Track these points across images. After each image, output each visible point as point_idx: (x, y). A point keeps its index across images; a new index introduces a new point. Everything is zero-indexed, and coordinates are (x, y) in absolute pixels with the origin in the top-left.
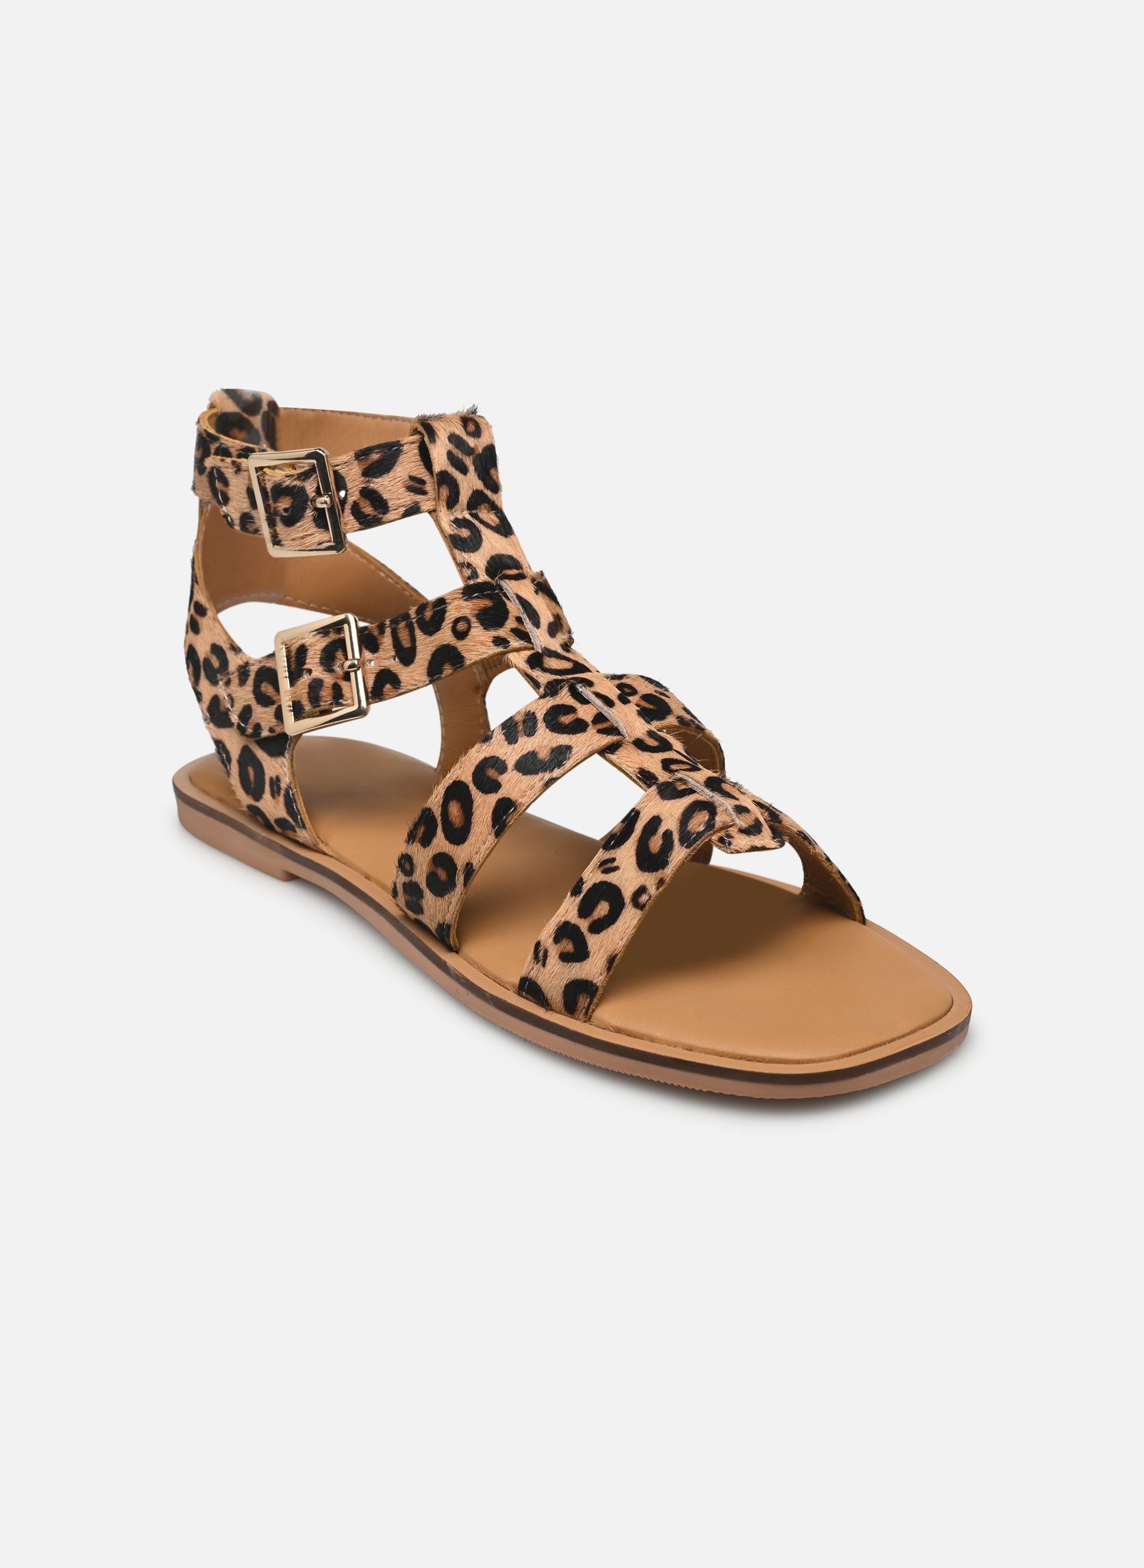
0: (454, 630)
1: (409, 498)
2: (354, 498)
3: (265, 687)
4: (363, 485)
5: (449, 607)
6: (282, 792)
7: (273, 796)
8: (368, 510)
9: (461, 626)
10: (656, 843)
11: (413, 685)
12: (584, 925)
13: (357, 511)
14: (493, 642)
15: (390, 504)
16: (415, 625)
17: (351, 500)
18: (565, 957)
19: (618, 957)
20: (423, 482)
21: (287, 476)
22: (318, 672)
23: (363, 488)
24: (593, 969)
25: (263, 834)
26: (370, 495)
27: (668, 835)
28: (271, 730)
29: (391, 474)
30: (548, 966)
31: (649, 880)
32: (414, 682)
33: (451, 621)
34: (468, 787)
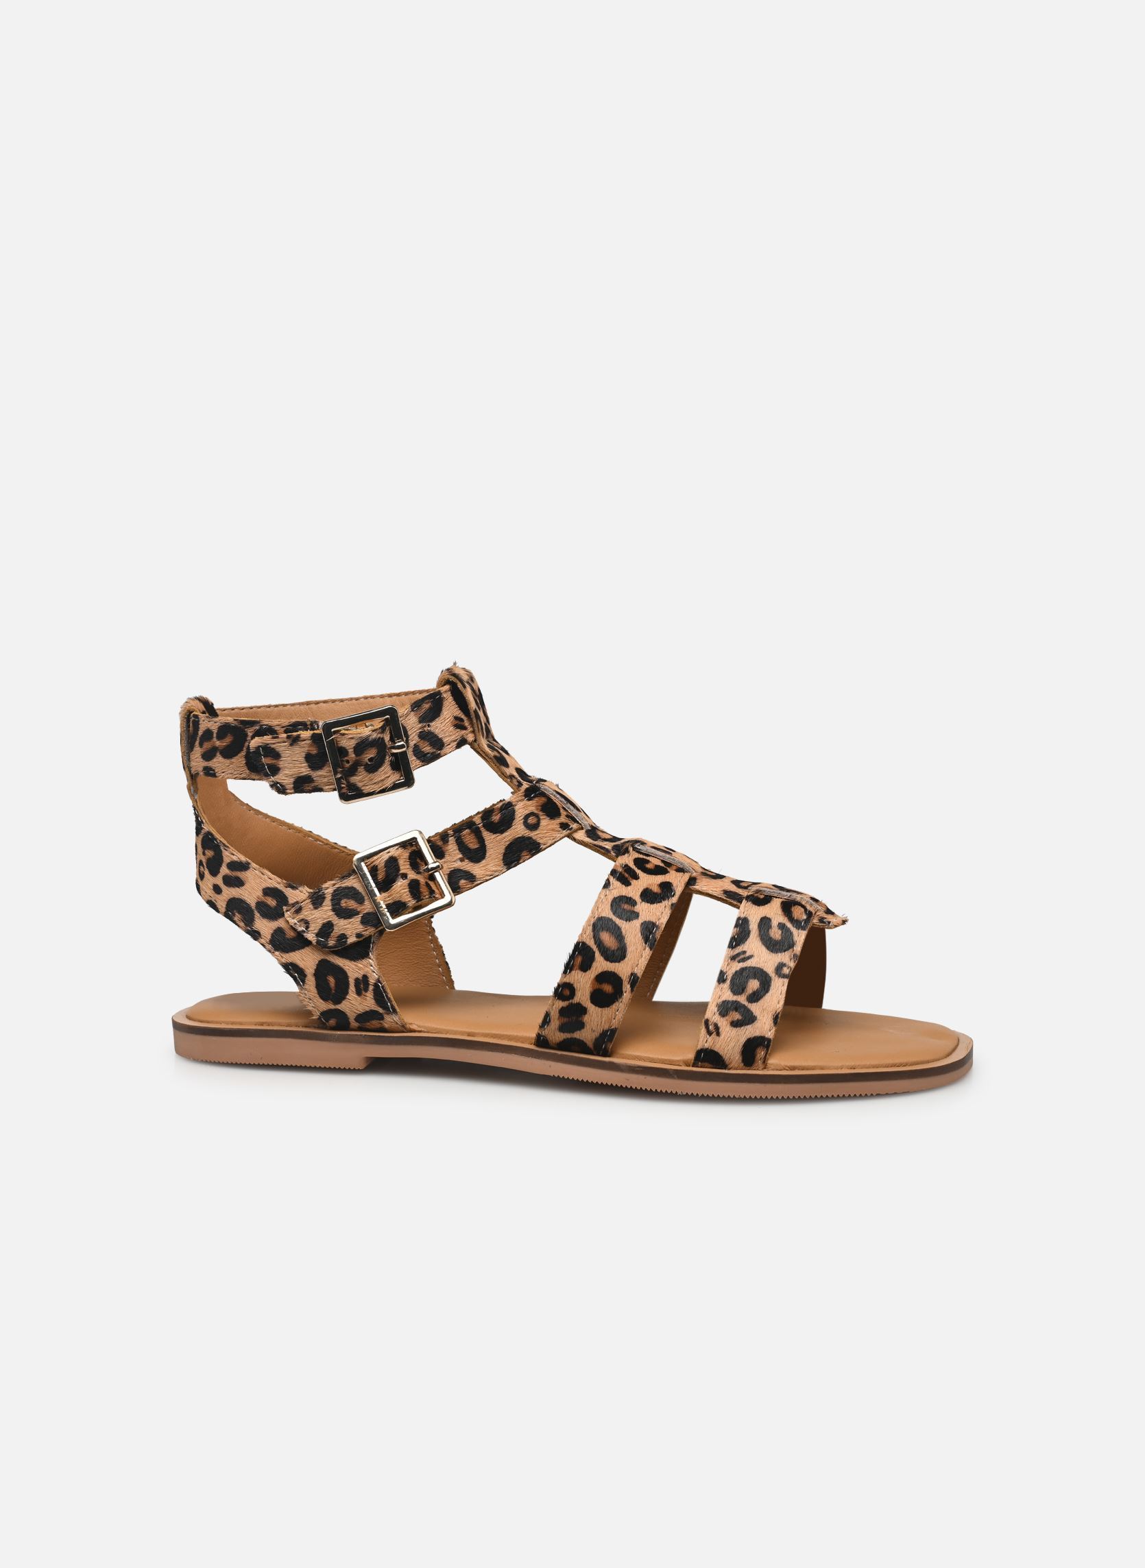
0: (526, 824)
1: (458, 734)
2: (414, 742)
3: (346, 903)
4: (420, 730)
5: (516, 808)
6: (371, 988)
7: (359, 993)
8: (427, 749)
9: (532, 820)
10: (776, 934)
11: (487, 875)
12: (742, 999)
13: (418, 752)
14: (561, 827)
15: (445, 740)
16: (482, 829)
17: (412, 743)
18: (735, 1024)
19: (780, 1016)
20: (462, 720)
21: (373, 731)
22: (412, 875)
23: (420, 732)
24: (764, 1026)
25: (339, 1033)
26: (426, 736)
27: (781, 926)
28: (358, 935)
29: (442, 717)
30: (723, 1035)
31: (786, 958)
32: (490, 873)
33: (522, 818)
34: (611, 920)
